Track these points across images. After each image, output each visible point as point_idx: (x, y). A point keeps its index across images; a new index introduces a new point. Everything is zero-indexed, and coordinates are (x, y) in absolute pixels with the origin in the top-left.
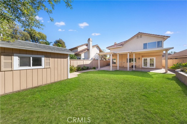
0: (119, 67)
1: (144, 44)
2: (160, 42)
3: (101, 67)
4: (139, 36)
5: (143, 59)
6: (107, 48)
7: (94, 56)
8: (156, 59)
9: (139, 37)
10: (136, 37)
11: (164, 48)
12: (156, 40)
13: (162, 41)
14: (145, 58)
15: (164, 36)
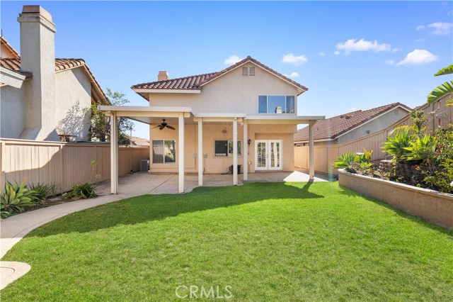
0: (186, 174)
1: (259, 97)
2: (291, 99)
3: (122, 177)
4: (249, 69)
5: (257, 142)
6: (136, 87)
7: (64, 121)
8: (284, 144)
9: (249, 71)
10: (241, 70)
11: (298, 115)
12: (283, 92)
13: (294, 97)
14: (262, 141)
15: (299, 85)
